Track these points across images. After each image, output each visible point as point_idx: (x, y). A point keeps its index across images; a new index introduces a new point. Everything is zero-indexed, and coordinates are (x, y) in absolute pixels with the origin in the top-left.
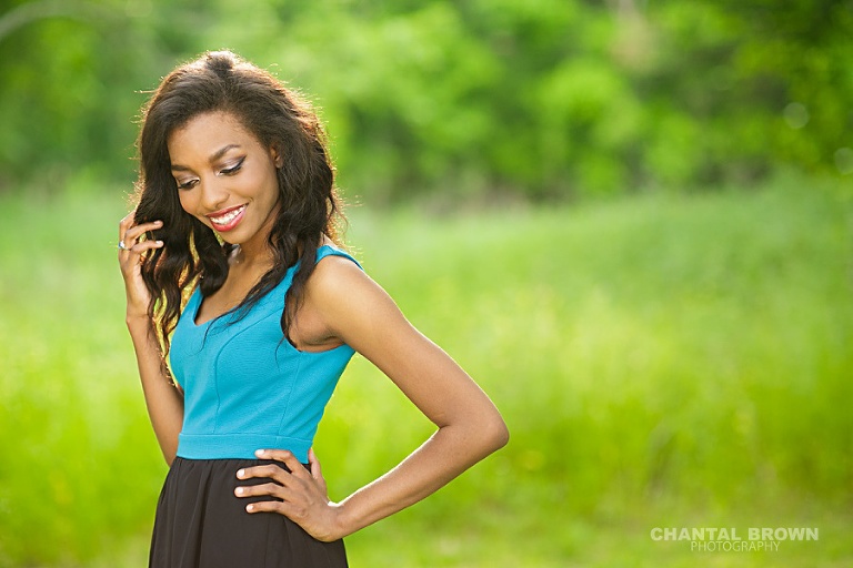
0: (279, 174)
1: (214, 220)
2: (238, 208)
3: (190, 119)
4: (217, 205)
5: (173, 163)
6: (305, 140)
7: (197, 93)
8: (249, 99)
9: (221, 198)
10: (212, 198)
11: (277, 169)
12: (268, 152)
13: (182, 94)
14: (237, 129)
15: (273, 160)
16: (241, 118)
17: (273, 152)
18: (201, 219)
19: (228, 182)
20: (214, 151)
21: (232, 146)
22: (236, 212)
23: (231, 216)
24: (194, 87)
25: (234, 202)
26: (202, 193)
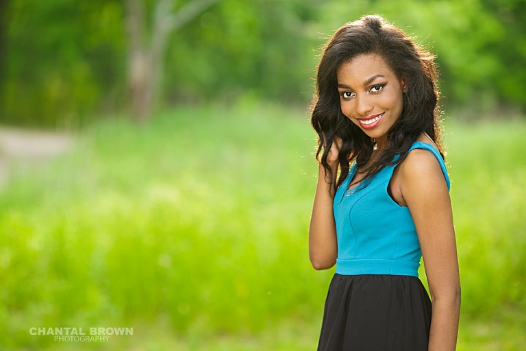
0: (405, 96)
1: (362, 122)
2: (378, 116)
3: (354, 57)
4: (366, 113)
5: (340, 83)
6: (425, 77)
7: (360, 41)
8: (391, 48)
9: (369, 108)
10: (363, 108)
11: (404, 94)
12: (400, 82)
13: (350, 41)
14: (384, 66)
15: (402, 88)
16: (385, 59)
17: (403, 82)
18: (353, 120)
19: (373, 98)
20: (368, 78)
21: (379, 76)
22: (377, 118)
23: (374, 120)
24: (359, 37)
25: (376, 111)
26: (357, 104)
